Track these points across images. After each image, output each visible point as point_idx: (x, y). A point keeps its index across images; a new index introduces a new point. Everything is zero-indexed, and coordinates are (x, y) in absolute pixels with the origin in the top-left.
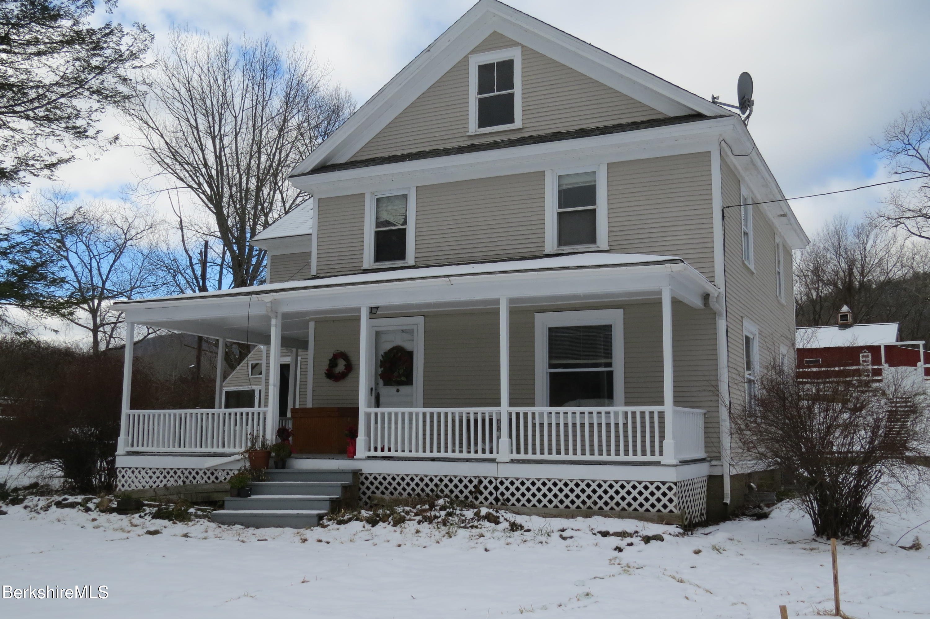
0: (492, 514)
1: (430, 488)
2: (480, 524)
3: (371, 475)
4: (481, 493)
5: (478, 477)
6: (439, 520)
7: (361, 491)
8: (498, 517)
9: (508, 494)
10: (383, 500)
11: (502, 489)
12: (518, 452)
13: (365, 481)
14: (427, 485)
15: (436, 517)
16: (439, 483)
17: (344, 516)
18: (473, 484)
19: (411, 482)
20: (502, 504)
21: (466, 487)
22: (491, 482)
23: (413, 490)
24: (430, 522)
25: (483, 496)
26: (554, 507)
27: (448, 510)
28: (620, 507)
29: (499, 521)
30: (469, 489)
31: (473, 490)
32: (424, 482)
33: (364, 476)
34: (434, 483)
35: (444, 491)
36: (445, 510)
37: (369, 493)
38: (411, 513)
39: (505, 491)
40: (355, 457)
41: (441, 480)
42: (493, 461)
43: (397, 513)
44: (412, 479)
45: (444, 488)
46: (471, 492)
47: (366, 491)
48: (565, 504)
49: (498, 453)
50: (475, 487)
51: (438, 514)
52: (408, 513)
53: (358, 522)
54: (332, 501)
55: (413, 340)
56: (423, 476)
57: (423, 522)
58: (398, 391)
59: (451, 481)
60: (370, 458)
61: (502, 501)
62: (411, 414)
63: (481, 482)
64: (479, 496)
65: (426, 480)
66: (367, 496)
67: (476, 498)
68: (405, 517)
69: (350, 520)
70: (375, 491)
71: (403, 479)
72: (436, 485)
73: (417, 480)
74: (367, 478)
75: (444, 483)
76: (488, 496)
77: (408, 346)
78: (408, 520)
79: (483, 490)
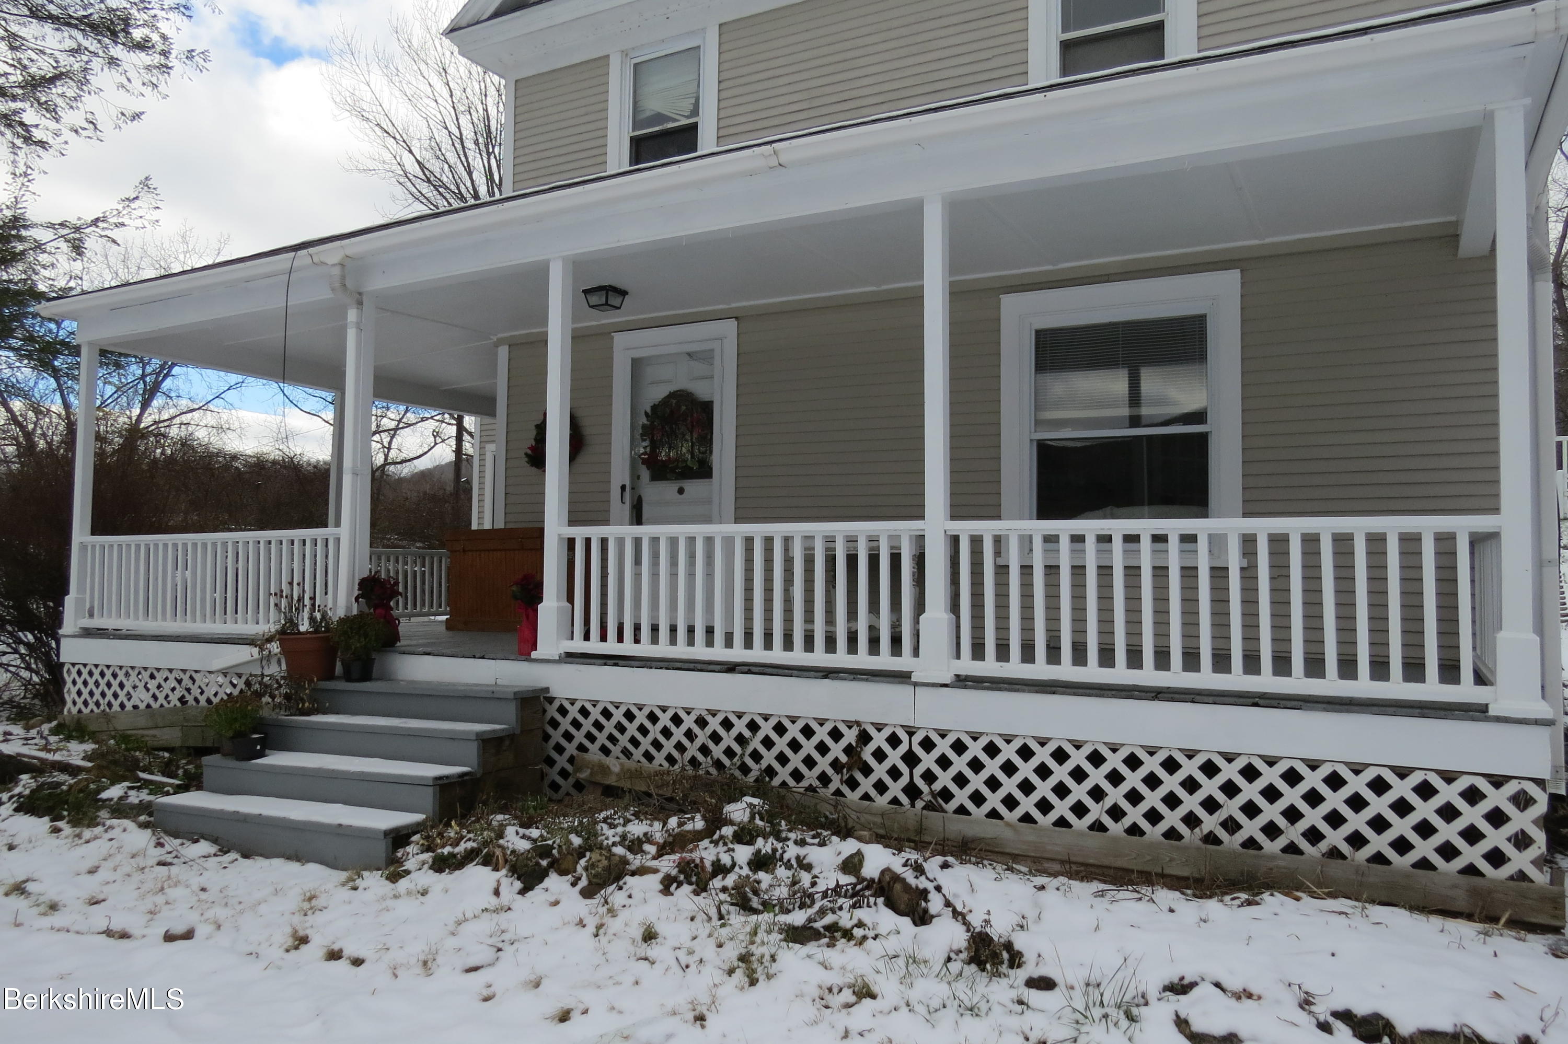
0: (903, 881)
1: (723, 745)
2: (860, 924)
3: (572, 702)
4: (867, 771)
5: (858, 723)
6: (730, 880)
7: (552, 743)
8: (924, 893)
9: (944, 779)
10: (605, 770)
11: (928, 761)
12: (978, 652)
13: (558, 717)
14: (716, 738)
15: (720, 869)
16: (747, 733)
17: (457, 845)
18: (843, 743)
19: (673, 728)
20: (929, 807)
21: (822, 748)
22: (894, 741)
23: (680, 747)
24: (701, 888)
25: (873, 778)
26: (1091, 827)
27: (760, 842)
28: (1323, 846)
29: (926, 911)
30: (830, 757)
31: (844, 759)
32: (709, 730)
33: (556, 704)
34: (734, 732)
35: (761, 757)
36: (750, 842)
37: (571, 749)
38: (647, 847)
39: (936, 770)
40: (534, 655)
41: (753, 726)
42: (903, 677)
43: (601, 847)
44: (677, 720)
45: (762, 750)
46: (835, 764)
47: (564, 742)
48: (1127, 822)
49: (916, 652)
50: (848, 750)
51: (726, 859)
52: (635, 846)
53: (487, 870)
54: (443, 785)
55: (712, 377)
56: (704, 713)
57: (680, 885)
58: (681, 491)
59: (780, 729)
60: (571, 657)
61: (928, 798)
62: (673, 542)
63: (865, 738)
64: (859, 776)
65: (714, 724)
66: (567, 755)
67: (853, 784)
68: (627, 862)
69: (470, 857)
70: (587, 743)
71: (653, 718)
72: (740, 739)
73: (689, 722)
74: (563, 711)
75: (760, 735)
76: (888, 780)
77: (701, 391)
78: (633, 874)
79: (872, 762)
